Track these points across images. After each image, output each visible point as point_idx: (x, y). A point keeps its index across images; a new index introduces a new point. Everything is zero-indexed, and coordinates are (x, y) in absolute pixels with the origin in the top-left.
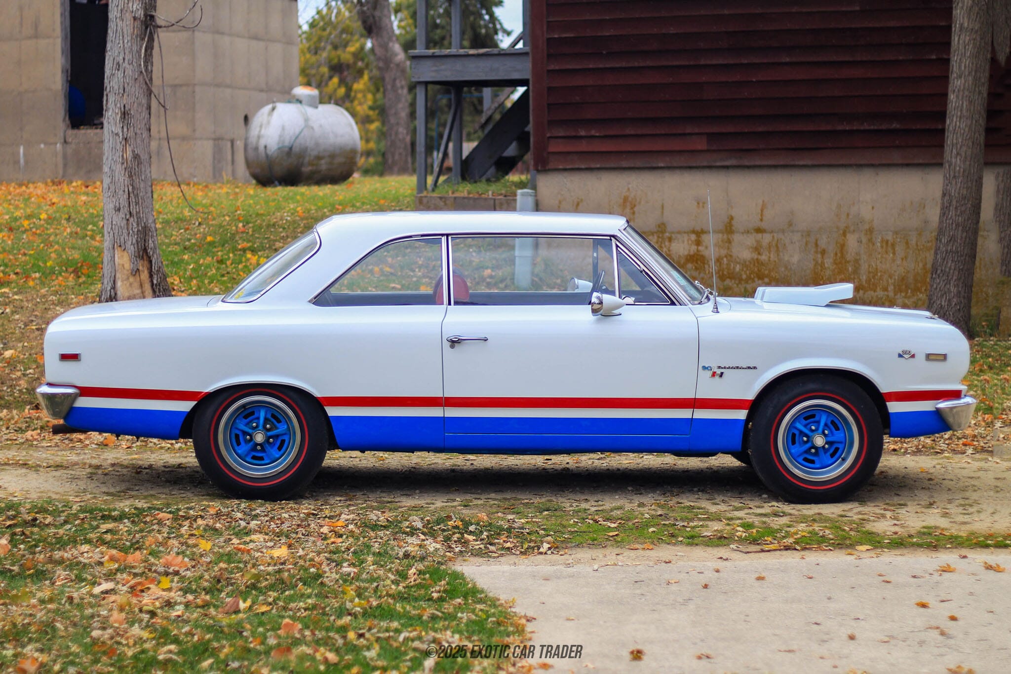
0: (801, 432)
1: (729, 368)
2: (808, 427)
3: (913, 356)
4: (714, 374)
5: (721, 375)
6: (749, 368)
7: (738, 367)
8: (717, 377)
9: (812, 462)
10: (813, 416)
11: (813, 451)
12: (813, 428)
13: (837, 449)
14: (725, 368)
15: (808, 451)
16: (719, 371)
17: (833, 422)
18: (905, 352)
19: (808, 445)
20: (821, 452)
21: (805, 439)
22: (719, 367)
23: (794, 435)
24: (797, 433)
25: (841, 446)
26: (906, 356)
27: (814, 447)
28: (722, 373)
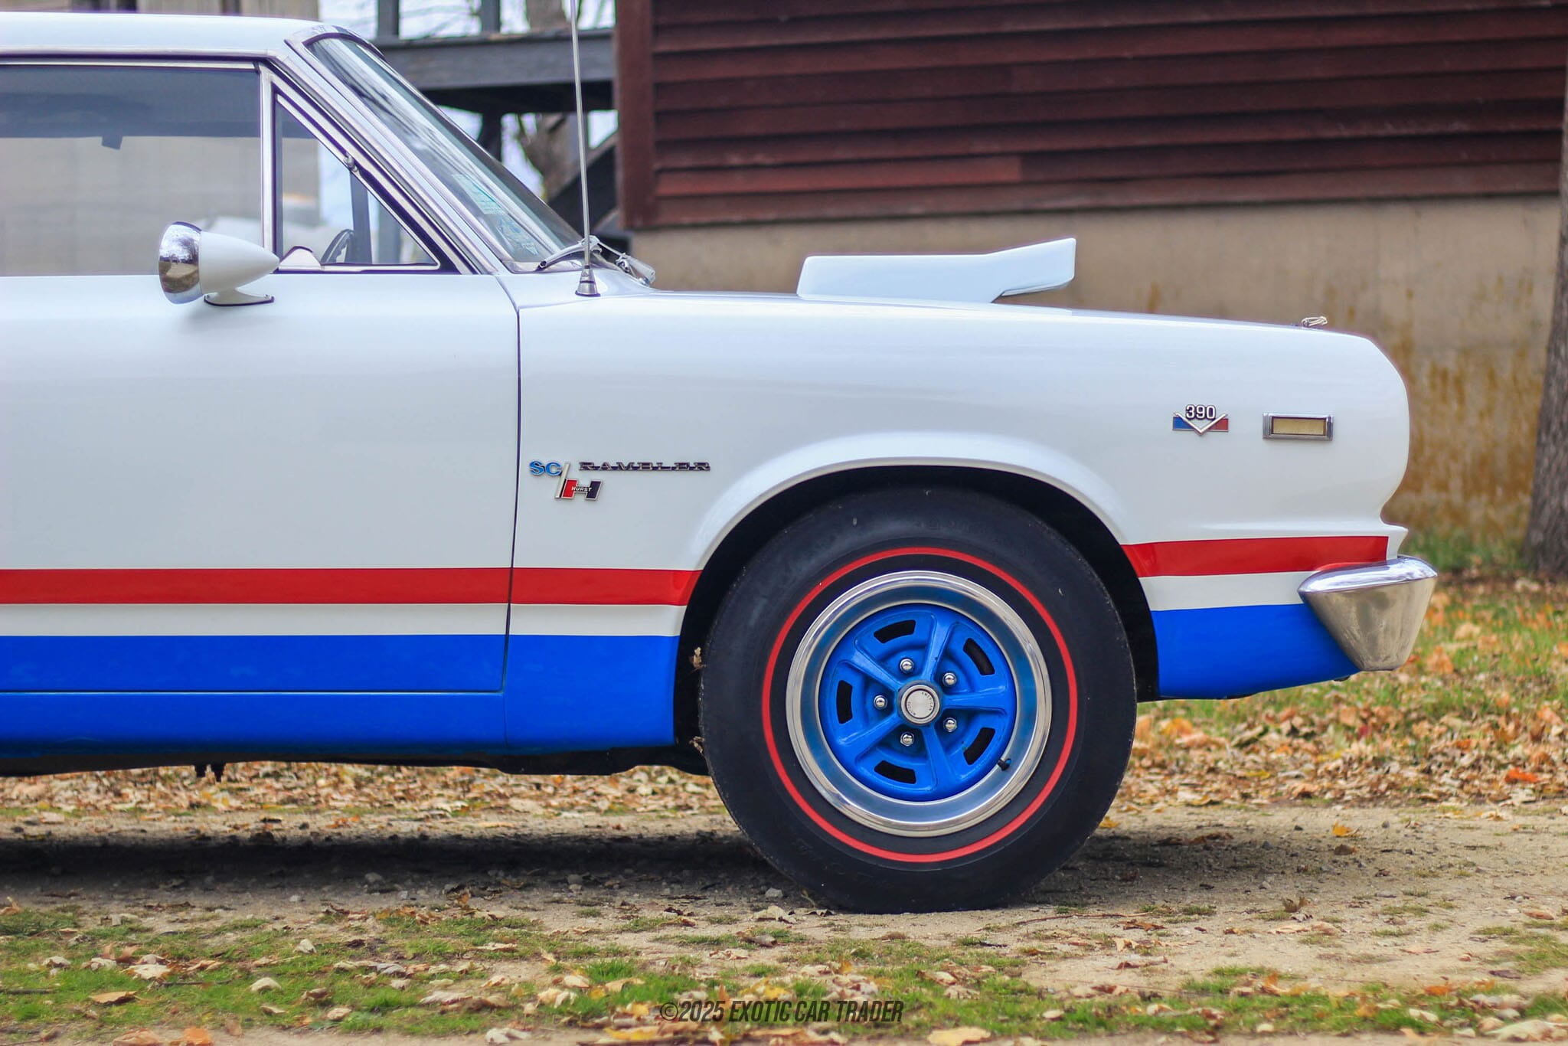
0: (868, 681)
1: (619, 467)
2: (893, 662)
3: (1223, 425)
4: (568, 490)
5: (593, 490)
6: (682, 466)
7: (645, 466)
8: (580, 499)
9: (908, 776)
10: (907, 628)
11: (907, 740)
12: (906, 664)
13: (987, 735)
14: (605, 467)
15: (889, 741)
16: (585, 480)
17: (970, 647)
18: (1195, 413)
19: (888, 722)
20: (933, 742)
21: (880, 701)
22: (586, 466)
23: (845, 690)
24: (856, 683)
25: (999, 725)
26: (1201, 426)
27: (906, 727)
28: (595, 485)
